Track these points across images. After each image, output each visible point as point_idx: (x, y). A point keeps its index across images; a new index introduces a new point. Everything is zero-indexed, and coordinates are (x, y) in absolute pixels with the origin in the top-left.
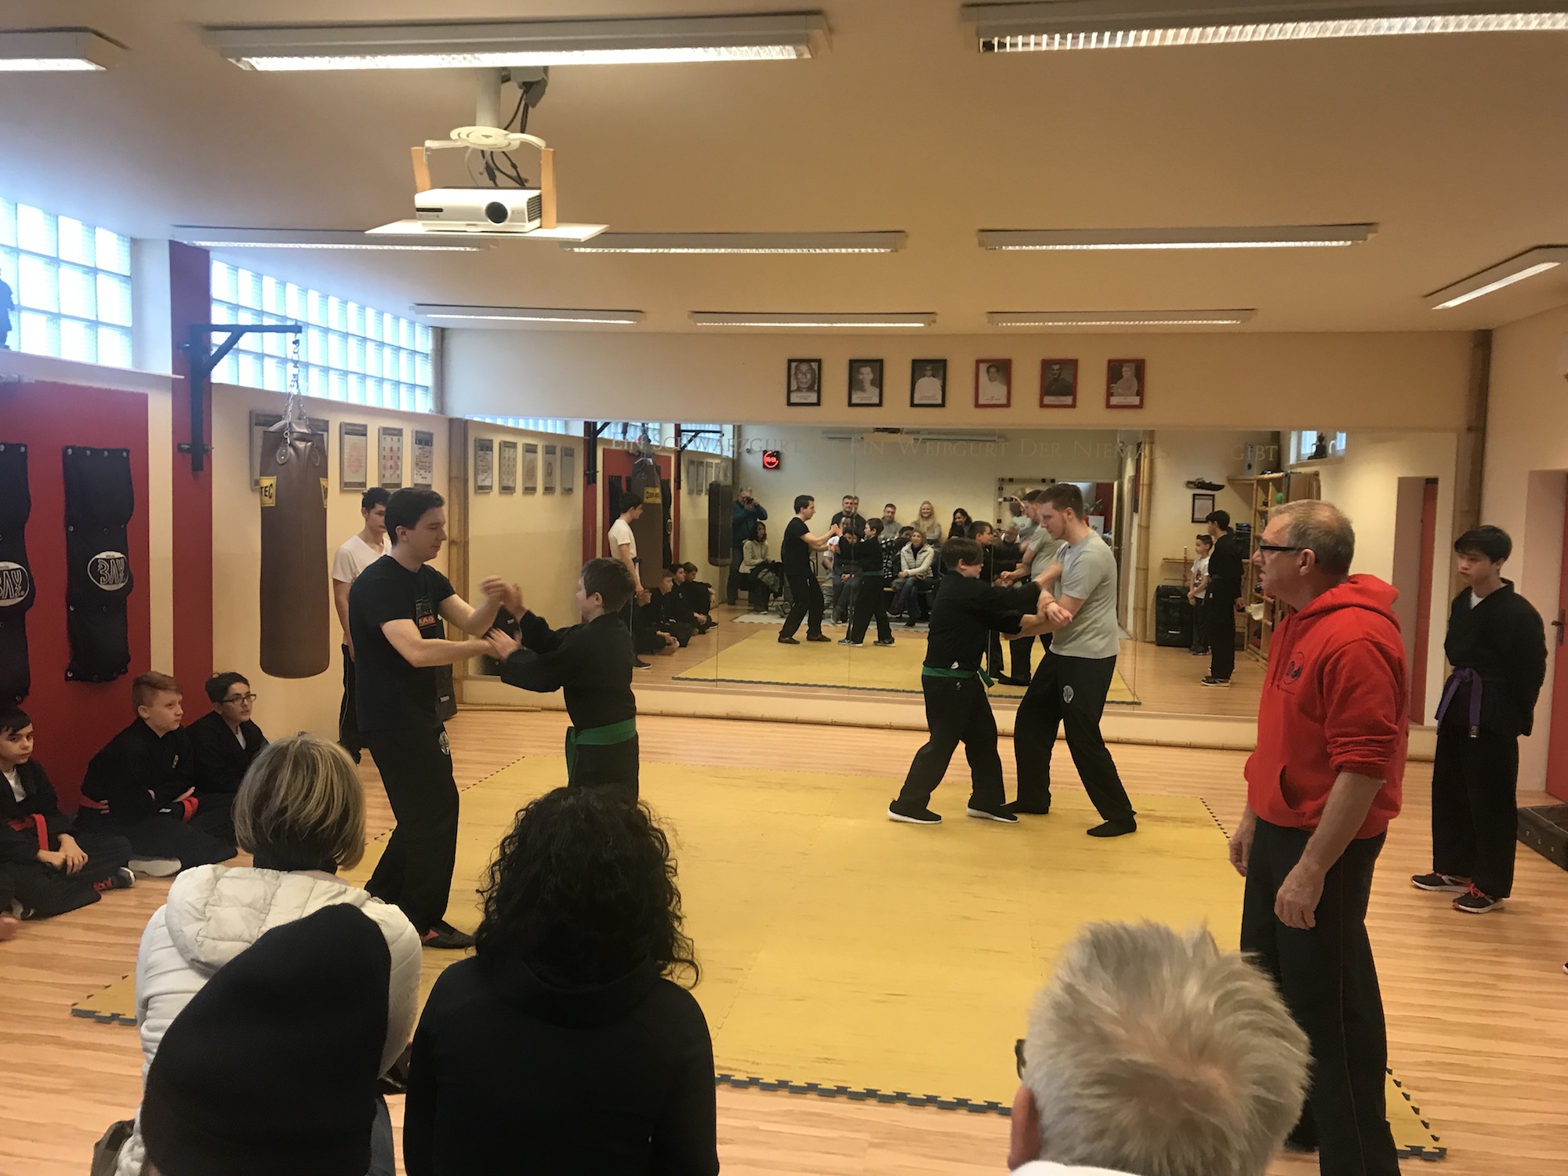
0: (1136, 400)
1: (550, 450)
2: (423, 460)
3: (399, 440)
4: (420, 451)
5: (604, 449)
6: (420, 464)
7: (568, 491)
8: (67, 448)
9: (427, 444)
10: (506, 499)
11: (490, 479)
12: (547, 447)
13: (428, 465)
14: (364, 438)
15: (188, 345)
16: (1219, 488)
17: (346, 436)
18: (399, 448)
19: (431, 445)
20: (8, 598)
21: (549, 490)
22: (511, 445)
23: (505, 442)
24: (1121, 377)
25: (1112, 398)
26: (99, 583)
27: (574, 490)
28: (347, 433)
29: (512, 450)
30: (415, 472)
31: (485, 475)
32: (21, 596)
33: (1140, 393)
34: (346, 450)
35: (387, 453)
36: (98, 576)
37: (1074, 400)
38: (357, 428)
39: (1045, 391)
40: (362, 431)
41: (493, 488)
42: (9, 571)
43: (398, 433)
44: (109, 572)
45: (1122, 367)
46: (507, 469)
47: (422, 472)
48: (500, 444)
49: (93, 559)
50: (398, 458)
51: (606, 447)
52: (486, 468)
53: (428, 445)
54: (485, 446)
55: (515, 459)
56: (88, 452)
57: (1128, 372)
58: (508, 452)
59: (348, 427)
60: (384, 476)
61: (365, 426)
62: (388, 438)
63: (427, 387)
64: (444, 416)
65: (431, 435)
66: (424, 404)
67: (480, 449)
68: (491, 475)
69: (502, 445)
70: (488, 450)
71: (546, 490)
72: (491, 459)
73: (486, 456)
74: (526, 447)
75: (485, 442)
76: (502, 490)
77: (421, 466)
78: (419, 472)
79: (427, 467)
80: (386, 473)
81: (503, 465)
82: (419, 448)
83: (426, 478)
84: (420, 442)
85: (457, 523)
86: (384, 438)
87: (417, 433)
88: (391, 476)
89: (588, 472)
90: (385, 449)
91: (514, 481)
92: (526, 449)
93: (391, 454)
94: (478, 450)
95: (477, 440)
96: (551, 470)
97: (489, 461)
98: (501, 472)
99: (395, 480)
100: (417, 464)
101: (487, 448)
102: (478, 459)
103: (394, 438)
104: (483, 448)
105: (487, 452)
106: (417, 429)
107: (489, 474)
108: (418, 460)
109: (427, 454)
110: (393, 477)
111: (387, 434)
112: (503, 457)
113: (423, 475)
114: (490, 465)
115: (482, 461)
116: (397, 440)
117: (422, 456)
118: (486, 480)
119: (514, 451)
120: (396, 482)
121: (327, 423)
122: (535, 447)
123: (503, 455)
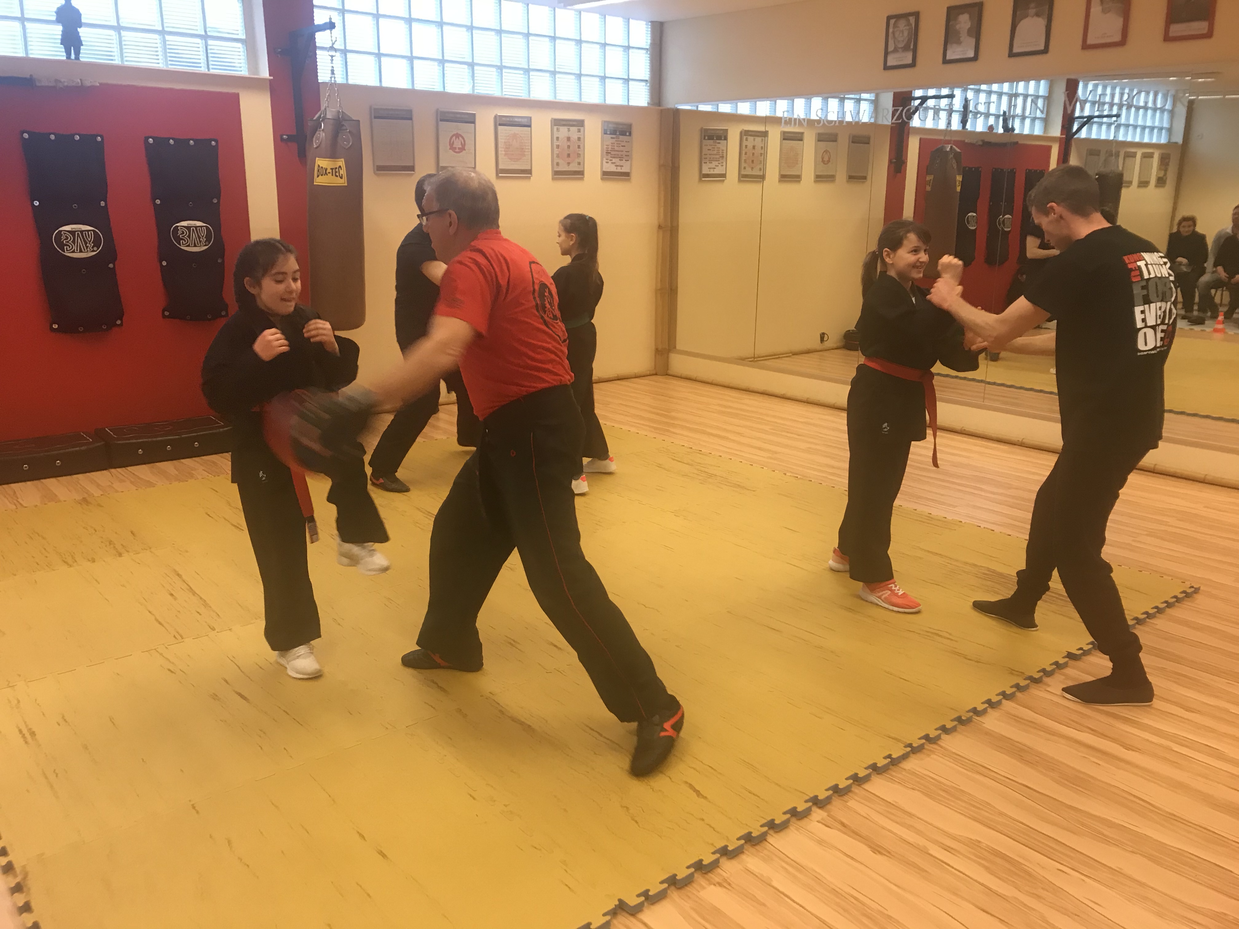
1: (821, 138)
2: (616, 148)
3: (579, 131)
4: (614, 140)
5: (920, 138)
6: (613, 153)
7: (859, 179)
8: (147, 138)
9: (623, 133)
10: (750, 187)
11: (724, 168)
13: (624, 153)
14: (528, 129)
17: (500, 128)
18: (579, 139)
19: (630, 134)
20: (81, 251)
21: (823, 178)
22: (759, 134)
23: (749, 131)
26: (180, 245)
27: (868, 178)
28: (500, 125)
29: (759, 139)
30: (605, 160)
31: (716, 163)
32: (93, 251)
34: (501, 140)
35: (563, 143)
36: (178, 240)
38: (519, 120)
40: (527, 123)
41: (727, 175)
42: (82, 232)
43: (580, 124)
44: (189, 236)
46: (753, 158)
47: (614, 160)
48: (741, 133)
49: (174, 226)
50: (579, 147)
51: (926, 138)
52: (718, 156)
53: (625, 135)
54: (722, 136)
55: (764, 148)
56: (172, 142)
58: (750, 141)
59: (504, 119)
60: (558, 164)
61: (530, 119)
62: (563, 129)
63: (646, 81)
64: (659, 107)
65: (630, 126)
67: (706, 138)
68: (724, 163)
69: (743, 134)
70: (721, 140)
71: (819, 178)
72: (725, 149)
73: (718, 145)
74: (787, 135)
75: (717, 132)
76: (744, 178)
77: (615, 155)
78: (611, 160)
79: (624, 156)
80: (560, 161)
81: (746, 154)
82: (612, 138)
83: (622, 166)
84: (614, 132)
85: (662, 209)
86: (558, 129)
87: (604, 123)
88: (569, 164)
89: (894, 160)
90: (560, 139)
91: (764, 169)
92: (786, 137)
93: (569, 144)
94: (704, 139)
95: (701, 129)
96: (829, 159)
97: (723, 150)
98: (743, 161)
99: (574, 167)
100: (608, 153)
101: (719, 138)
102: (704, 148)
103: (572, 128)
104: (711, 138)
105: (718, 141)
106: (605, 120)
107: (722, 163)
108: (610, 149)
109: (623, 144)
110: (571, 165)
111: (564, 125)
112: (746, 146)
113: (618, 164)
114: (725, 154)
115: (708, 150)
116: (577, 130)
117: (616, 145)
118: (717, 168)
119: (764, 140)
120: (577, 169)
121: (474, 115)
122: (800, 135)
123: (745, 143)
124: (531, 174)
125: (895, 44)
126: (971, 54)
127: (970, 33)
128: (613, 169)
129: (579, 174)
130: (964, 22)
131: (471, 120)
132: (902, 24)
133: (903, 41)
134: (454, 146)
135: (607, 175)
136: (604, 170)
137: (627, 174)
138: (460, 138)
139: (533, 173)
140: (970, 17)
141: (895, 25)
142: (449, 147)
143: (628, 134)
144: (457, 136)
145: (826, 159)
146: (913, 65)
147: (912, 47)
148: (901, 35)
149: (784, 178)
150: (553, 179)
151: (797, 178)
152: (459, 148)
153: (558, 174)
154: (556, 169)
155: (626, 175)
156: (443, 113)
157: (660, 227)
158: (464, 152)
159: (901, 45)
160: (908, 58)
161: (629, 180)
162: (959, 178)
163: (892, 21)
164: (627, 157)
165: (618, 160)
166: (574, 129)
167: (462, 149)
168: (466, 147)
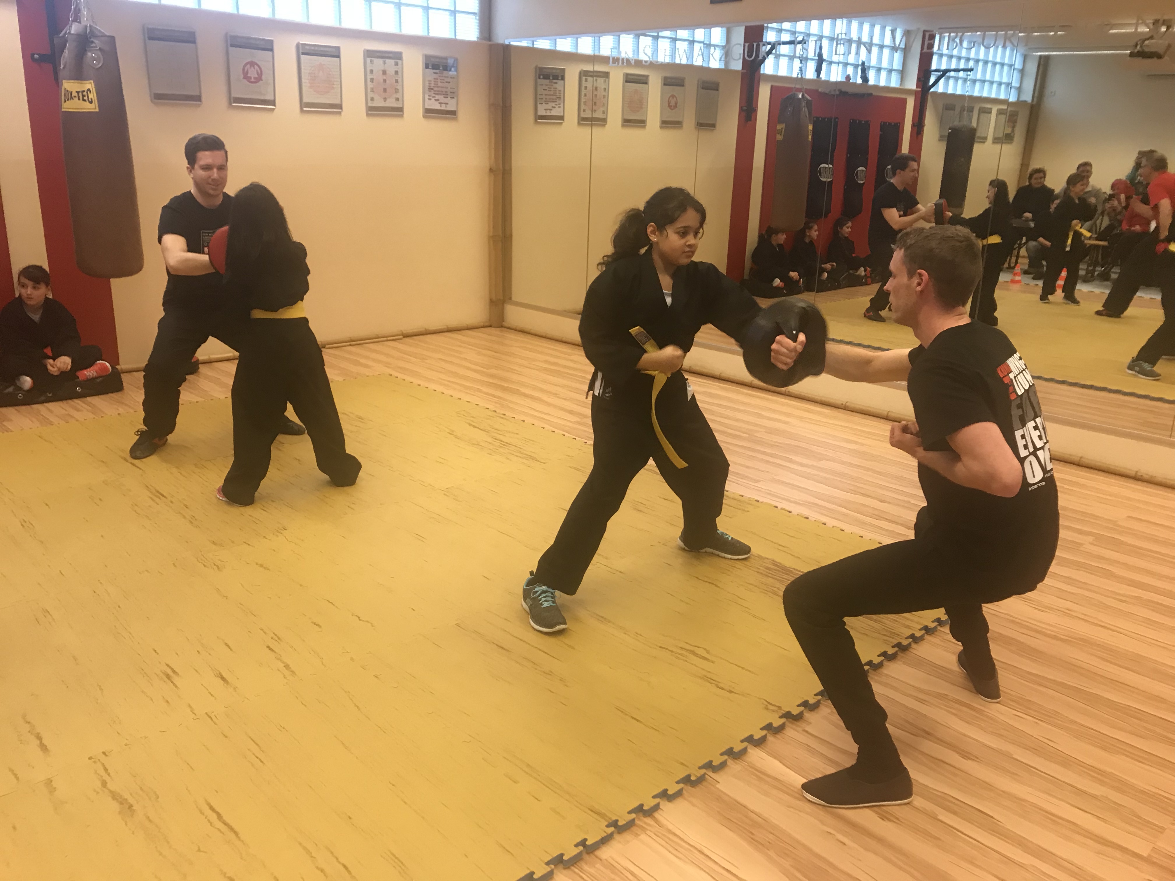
1: (667, 82)
2: (440, 84)
3: (396, 64)
4: (435, 76)
5: (772, 87)
6: (436, 89)
7: (708, 126)
9: (447, 70)
10: (591, 131)
11: (562, 109)
12: (666, 78)
13: (449, 90)
14: (337, 59)
17: (303, 57)
18: (396, 72)
19: (455, 71)
21: (669, 124)
22: (600, 74)
23: (585, 71)
27: (717, 125)
28: (304, 54)
29: (600, 80)
30: (427, 97)
31: (553, 104)
35: (378, 76)
38: (325, 50)
40: (335, 53)
41: (566, 118)
43: (398, 56)
46: (591, 100)
47: (437, 97)
48: (580, 73)
50: (397, 81)
51: (778, 85)
52: (554, 97)
53: (449, 71)
54: (559, 76)
55: (605, 90)
58: (591, 82)
59: (307, 47)
60: (372, 99)
61: (338, 49)
62: (378, 61)
64: (489, 43)
65: (455, 61)
67: (542, 77)
68: (562, 105)
69: (582, 74)
70: (558, 79)
71: (666, 124)
72: (562, 89)
73: (555, 86)
74: (629, 77)
75: (554, 71)
76: (582, 121)
77: (439, 91)
78: (433, 97)
79: (449, 93)
80: (376, 97)
81: (585, 95)
82: (434, 73)
83: (447, 104)
84: (435, 67)
85: (493, 151)
86: (371, 61)
87: (425, 57)
88: (385, 99)
89: (745, 108)
90: (374, 72)
91: (605, 113)
92: (629, 79)
93: (385, 78)
94: (539, 78)
95: (536, 68)
97: (560, 91)
98: (582, 103)
99: (391, 103)
100: (431, 89)
101: (556, 77)
102: (539, 88)
103: (387, 61)
104: (546, 77)
105: (554, 81)
106: (426, 53)
107: (560, 104)
108: (432, 85)
109: (447, 80)
110: (388, 100)
111: (378, 57)
112: (586, 88)
113: (442, 101)
114: (562, 95)
115: (544, 90)
116: (393, 63)
117: (439, 81)
118: (554, 109)
119: (605, 81)
120: (396, 105)
121: (271, 42)
122: (645, 78)
123: (584, 84)
124: (341, 108)
128: (437, 106)
129: (398, 111)
131: (268, 47)
134: (249, 75)
135: (429, 113)
136: (427, 107)
137: (453, 113)
138: (256, 67)
139: (344, 108)
142: (242, 76)
143: (452, 69)
144: (252, 64)
149: (627, 122)
150: (367, 115)
151: (641, 123)
152: (255, 78)
153: (373, 111)
154: (370, 104)
155: (451, 114)
156: (234, 37)
157: (491, 170)
158: (261, 82)
161: (456, 119)
162: (810, 127)
164: (453, 94)
165: (442, 96)
166: (390, 62)
167: (259, 79)
168: (263, 77)
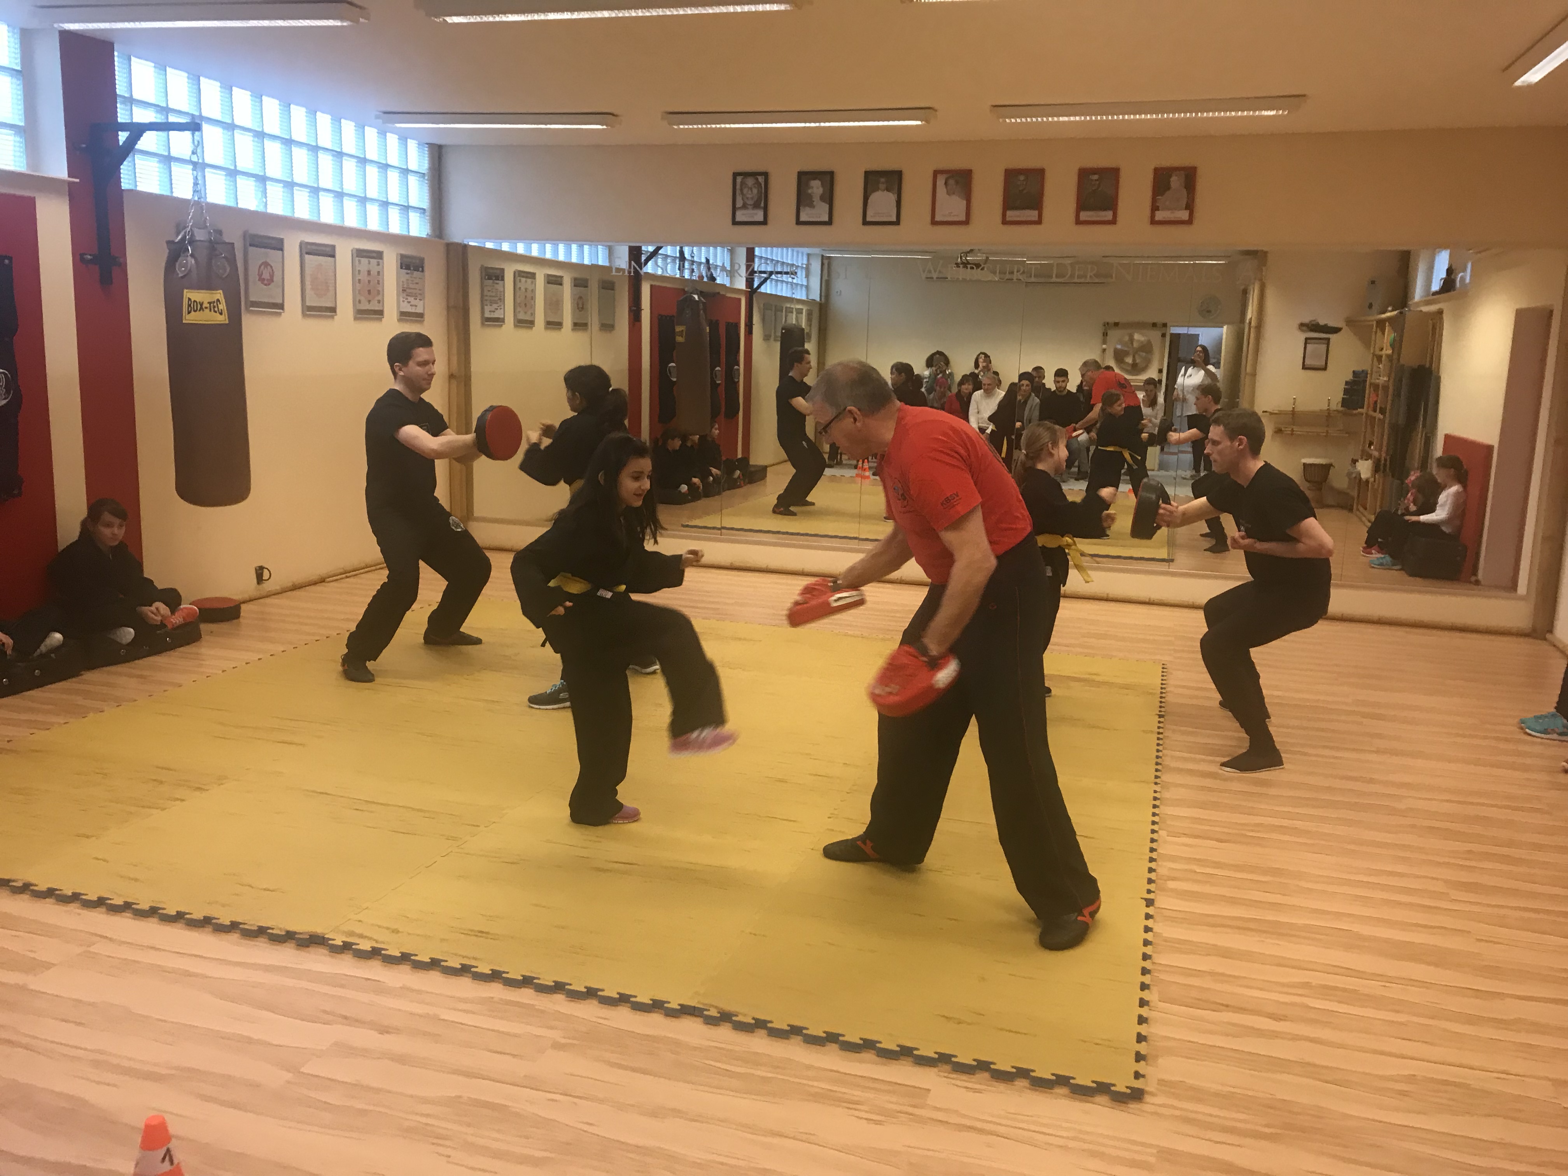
0: (1184, 215)
1: (580, 283)
2: (411, 286)
3: (378, 265)
4: (408, 276)
5: (651, 286)
6: (408, 290)
7: (608, 327)
9: (416, 269)
10: (523, 333)
11: (502, 310)
12: (575, 279)
13: (418, 292)
14: (332, 259)
15: (84, 146)
16: (1336, 330)
17: (307, 256)
18: (379, 272)
19: (423, 271)
21: (579, 326)
22: (529, 276)
23: (520, 272)
24: (1168, 188)
25: (1157, 213)
27: (617, 326)
28: (307, 253)
29: (529, 281)
30: (402, 299)
31: (495, 306)
33: (1190, 207)
34: (307, 272)
35: (364, 277)
37: (1115, 215)
38: (324, 248)
39: (1082, 205)
40: (330, 252)
41: (506, 321)
43: (379, 255)
45: (1170, 176)
46: (524, 302)
47: (411, 299)
48: (515, 273)
50: (378, 282)
51: (654, 283)
52: (496, 299)
53: (418, 270)
54: (498, 276)
55: (533, 291)
57: (1176, 182)
58: (524, 283)
59: (309, 246)
60: (360, 302)
61: (333, 247)
62: (364, 261)
63: (424, 210)
64: (442, 241)
65: (422, 260)
66: (419, 227)
67: (486, 277)
68: (502, 307)
69: (517, 275)
70: (499, 280)
71: (576, 325)
72: (502, 289)
73: (497, 286)
74: (551, 278)
75: (497, 271)
76: (518, 323)
77: (409, 293)
78: (406, 299)
80: (362, 299)
81: (519, 296)
82: (408, 274)
83: (416, 306)
84: (408, 267)
85: (455, 356)
86: (359, 261)
87: (402, 256)
88: (369, 301)
89: (634, 308)
90: (361, 273)
91: (533, 314)
92: (549, 280)
93: (369, 279)
94: (485, 279)
95: (483, 268)
96: (583, 305)
97: (500, 292)
98: (517, 304)
99: (375, 306)
100: (405, 291)
101: (497, 278)
102: (485, 288)
103: (372, 260)
104: (490, 278)
105: (497, 282)
106: (403, 252)
107: (500, 306)
108: (404, 286)
109: (416, 281)
110: (371, 303)
111: (364, 257)
112: (520, 288)
113: (412, 303)
114: (502, 296)
115: (488, 291)
116: (376, 263)
117: (410, 282)
118: (496, 311)
119: (532, 282)
120: (377, 308)
121: (281, 241)
122: (559, 279)
123: (519, 285)
124: (335, 312)
125: (743, 199)
126: (826, 219)
127: (822, 198)
128: (409, 309)
129: (378, 314)
130: (816, 188)
131: (278, 245)
132: (750, 181)
133: (752, 198)
134: (263, 277)
135: (403, 316)
136: (402, 310)
137: (421, 316)
138: (269, 267)
139: (338, 311)
140: (822, 184)
141: (742, 183)
142: (257, 278)
143: (421, 269)
144: (266, 264)
145: (580, 306)
146: (764, 222)
147: (762, 205)
148: (750, 192)
149: (549, 324)
150: (356, 319)
151: (559, 325)
152: (267, 280)
153: (359, 314)
154: (357, 307)
156: (251, 236)
157: (452, 376)
159: (750, 202)
160: (759, 216)
161: (422, 323)
163: (739, 179)
164: (419, 295)
165: (413, 298)
166: (374, 262)
167: (272, 280)
168: (275, 279)
